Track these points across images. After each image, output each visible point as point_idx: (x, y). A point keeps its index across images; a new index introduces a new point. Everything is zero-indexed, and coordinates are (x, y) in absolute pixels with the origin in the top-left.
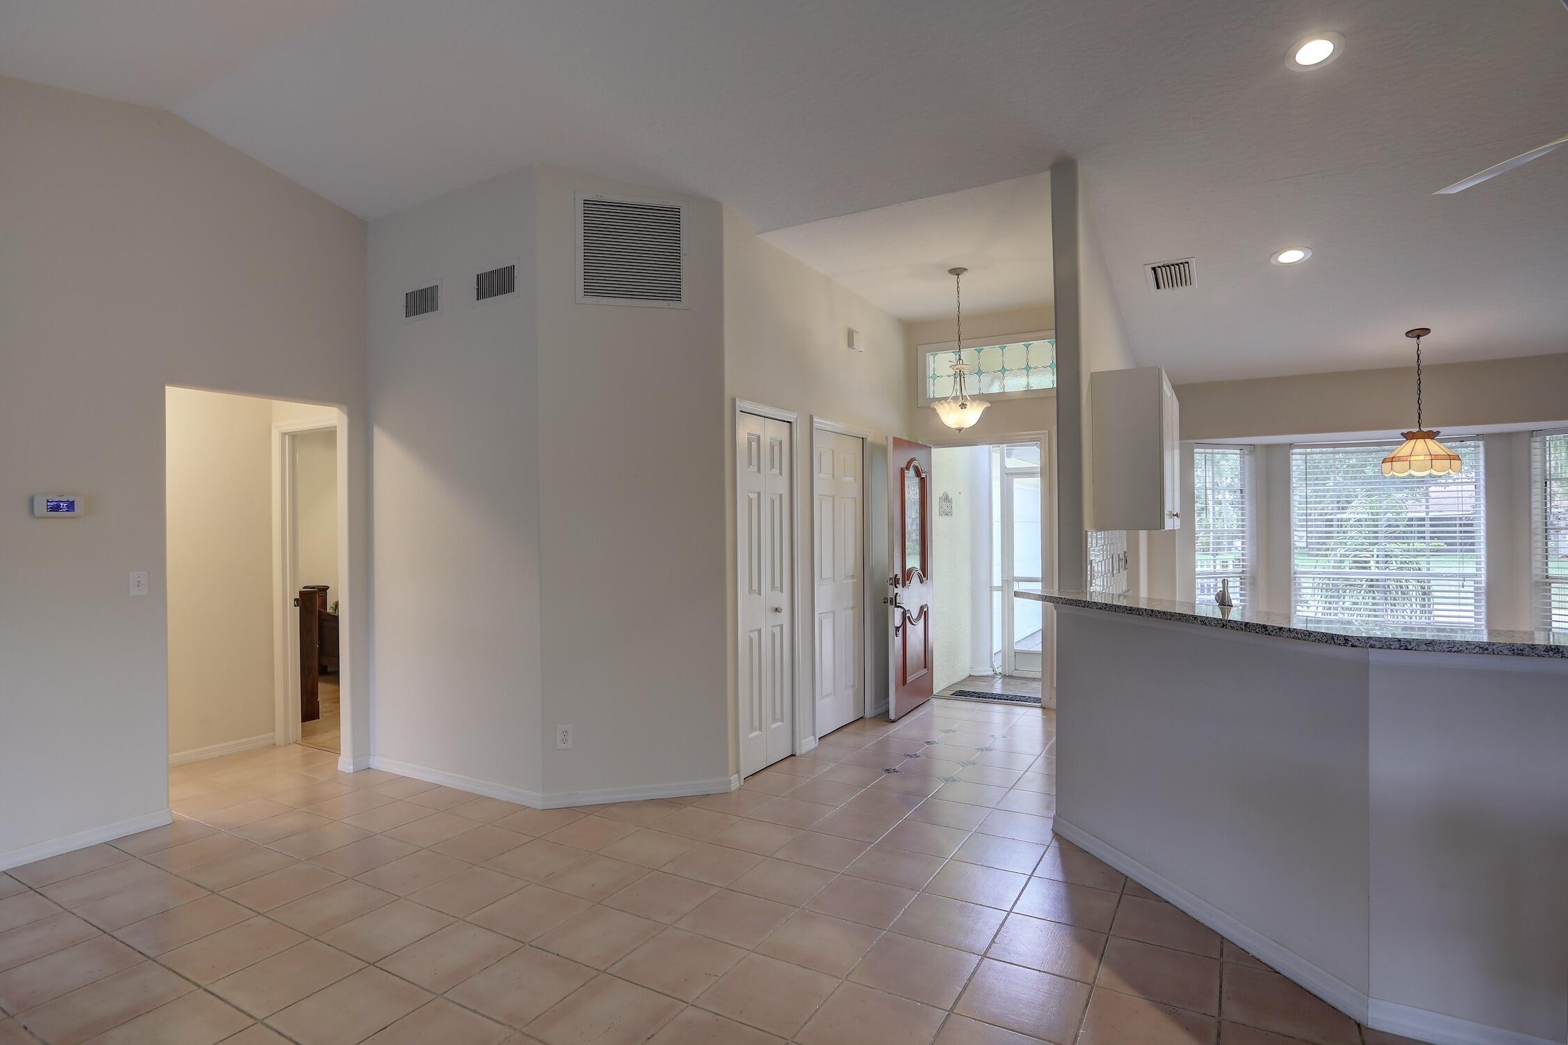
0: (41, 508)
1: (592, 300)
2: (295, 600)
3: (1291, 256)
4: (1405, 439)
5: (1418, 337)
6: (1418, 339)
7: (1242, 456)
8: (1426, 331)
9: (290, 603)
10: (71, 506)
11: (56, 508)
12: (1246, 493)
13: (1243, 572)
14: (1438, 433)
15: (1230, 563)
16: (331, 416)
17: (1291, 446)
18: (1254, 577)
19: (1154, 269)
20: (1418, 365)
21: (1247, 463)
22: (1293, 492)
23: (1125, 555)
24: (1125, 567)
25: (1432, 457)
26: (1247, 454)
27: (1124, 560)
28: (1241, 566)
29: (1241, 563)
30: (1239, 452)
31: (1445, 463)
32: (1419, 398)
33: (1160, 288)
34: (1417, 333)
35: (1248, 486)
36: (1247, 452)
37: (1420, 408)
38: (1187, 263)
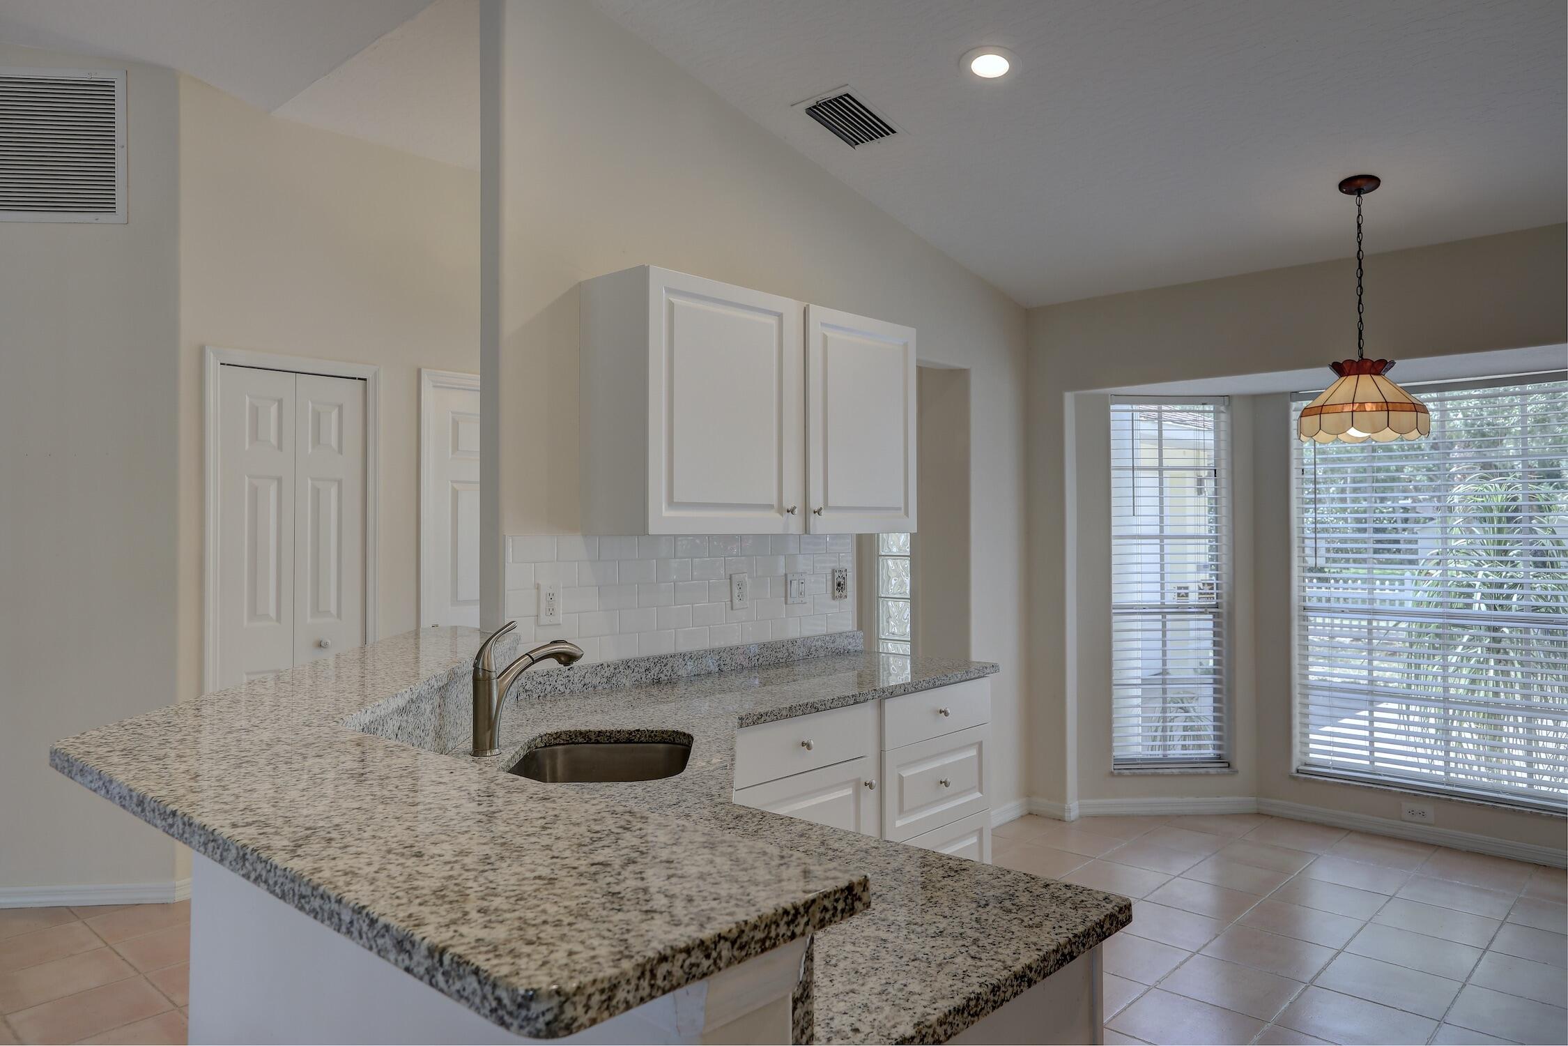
3: (990, 65)
4: (1335, 375)
5: (1359, 193)
6: (1359, 196)
8: (1371, 182)
12: (1223, 473)
13: (1217, 606)
14: (1384, 363)
15: (1193, 587)
17: (1295, 395)
18: (1231, 615)
19: (813, 111)
20: (1360, 243)
21: (1223, 426)
22: (1294, 474)
23: (837, 575)
24: (837, 593)
25: (1387, 407)
26: (1223, 412)
27: (830, 583)
28: (1215, 596)
29: (1215, 591)
30: (1211, 408)
31: (1408, 417)
32: (1360, 302)
33: (857, 144)
34: (1357, 185)
35: (1223, 464)
36: (1222, 408)
37: (1361, 321)
38: (847, 95)
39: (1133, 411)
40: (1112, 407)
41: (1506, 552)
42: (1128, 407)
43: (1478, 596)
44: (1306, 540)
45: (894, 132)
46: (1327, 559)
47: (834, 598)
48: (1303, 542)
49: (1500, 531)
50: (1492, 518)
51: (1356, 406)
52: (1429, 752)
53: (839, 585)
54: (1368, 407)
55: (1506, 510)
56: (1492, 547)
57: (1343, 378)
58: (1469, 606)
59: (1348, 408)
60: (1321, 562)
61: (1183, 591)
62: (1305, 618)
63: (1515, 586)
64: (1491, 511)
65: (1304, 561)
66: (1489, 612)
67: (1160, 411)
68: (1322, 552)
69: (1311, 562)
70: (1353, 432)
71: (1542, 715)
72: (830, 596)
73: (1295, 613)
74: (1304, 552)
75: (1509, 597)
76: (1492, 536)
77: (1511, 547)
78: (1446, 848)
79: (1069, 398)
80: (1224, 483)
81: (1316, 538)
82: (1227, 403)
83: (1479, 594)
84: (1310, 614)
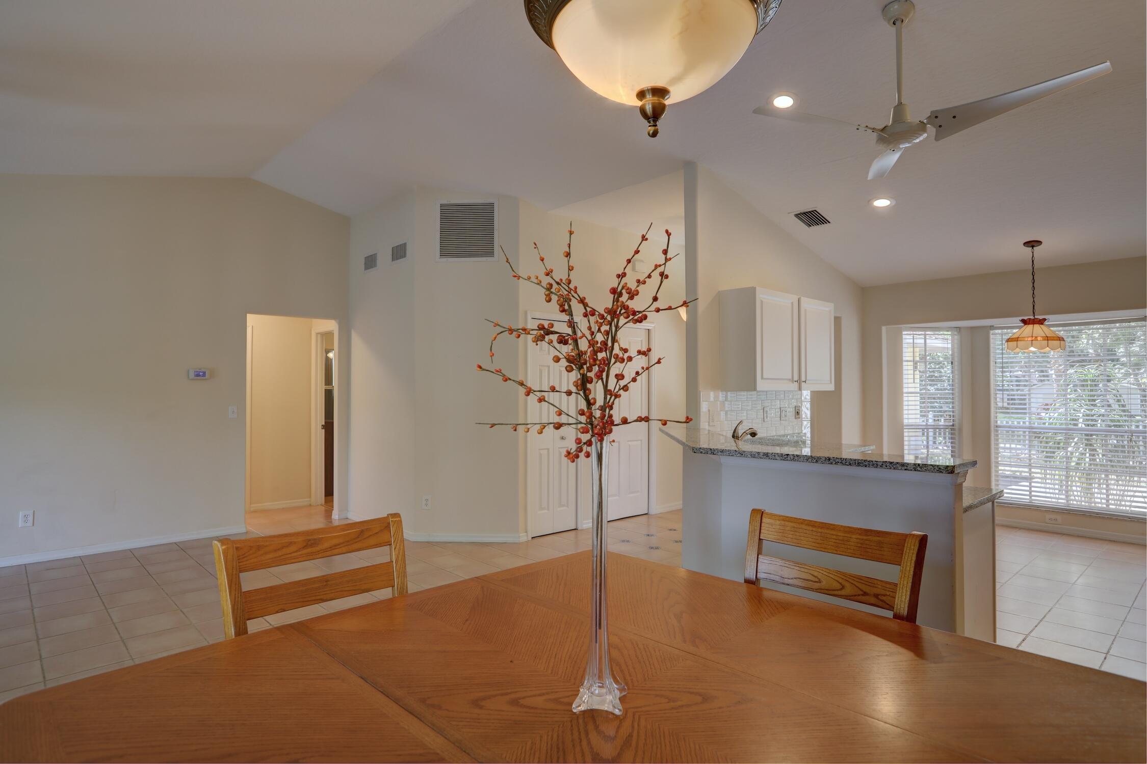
0: (192, 375)
1: (444, 260)
2: (322, 425)
3: (882, 203)
4: (1023, 325)
5: (1033, 247)
6: (1033, 248)
7: (952, 335)
8: (1039, 243)
9: (320, 427)
10: (204, 373)
11: (198, 375)
12: (956, 363)
13: (953, 425)
14: (1045, 320)
16: (331, 325)
17: (992, 327)
18: (960, 430)
19: (797, 216)
20: (1033, 269)
21: (956, 341)
22: (992, 364)
23: (797, 408)
24: (797, 417)
25: (1047, 338)
26: (956, 335)
27: (794, 411)
28: (952, 421)
29: (952, 418)
30: (950, 333)
31: (1057, 343)
32: (1033, 293)
33: (810, 226)
34: (1032, 244)
35: (956, 359)
36: (956, 333)
37: (1034, 301)
38: (815, 211)
39: (913, 334)
40: (904, 333)
41: (1094, 400)
42: (912, 333)
43: (1081, 420)
44: (997, 395)
45: (829, 222)
46: (1008, 404)
47: (796, 418)
48: (996, 395)
49: (1092, 390)
50: (1088, 385)
51: (1034, 338)
52: (1057, 496)
53: (797, 413)
54: (1039, 338)
55: (1094, 381)
56: (1088, 398)
57: (1026, 326)
58: (1076, 425)
59: (1030, 339)
60: (1005, 405)
61: (936, 418)
62: (997, 431)
63: (1099, 416)
64: (1087, 382)
65: (997, 405)
66: (1086, 427)
67: (925, 335)
68: (1005, 400)
69: (1000, 404)
70: (1032, 349)
71: (1111, 474)
72: (794, 417)
73: (992, 429)
74: (996, 400)
75: (1096, 421)
76: (1087, 393)
77: (1097, 398)
78: (1067, 535)
79: (884, 328)
80: (956, 368)
81: (1003, 394)
82: (958, 330)
83: (1082, 419)
84: (999, 429)
